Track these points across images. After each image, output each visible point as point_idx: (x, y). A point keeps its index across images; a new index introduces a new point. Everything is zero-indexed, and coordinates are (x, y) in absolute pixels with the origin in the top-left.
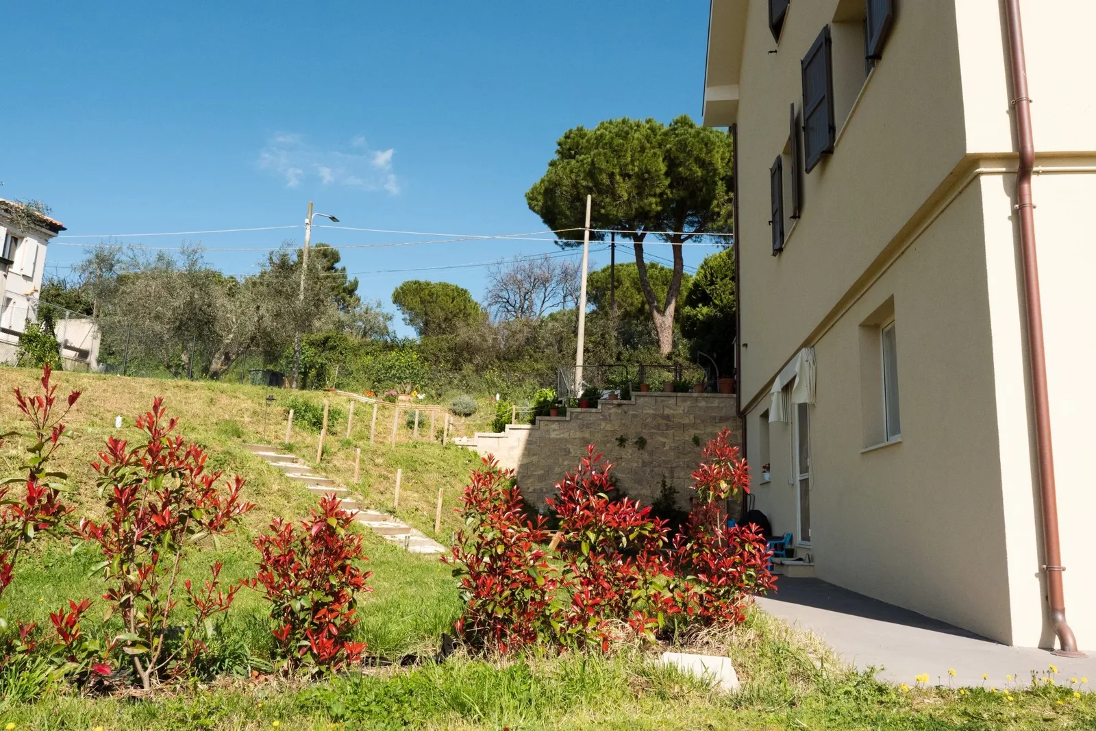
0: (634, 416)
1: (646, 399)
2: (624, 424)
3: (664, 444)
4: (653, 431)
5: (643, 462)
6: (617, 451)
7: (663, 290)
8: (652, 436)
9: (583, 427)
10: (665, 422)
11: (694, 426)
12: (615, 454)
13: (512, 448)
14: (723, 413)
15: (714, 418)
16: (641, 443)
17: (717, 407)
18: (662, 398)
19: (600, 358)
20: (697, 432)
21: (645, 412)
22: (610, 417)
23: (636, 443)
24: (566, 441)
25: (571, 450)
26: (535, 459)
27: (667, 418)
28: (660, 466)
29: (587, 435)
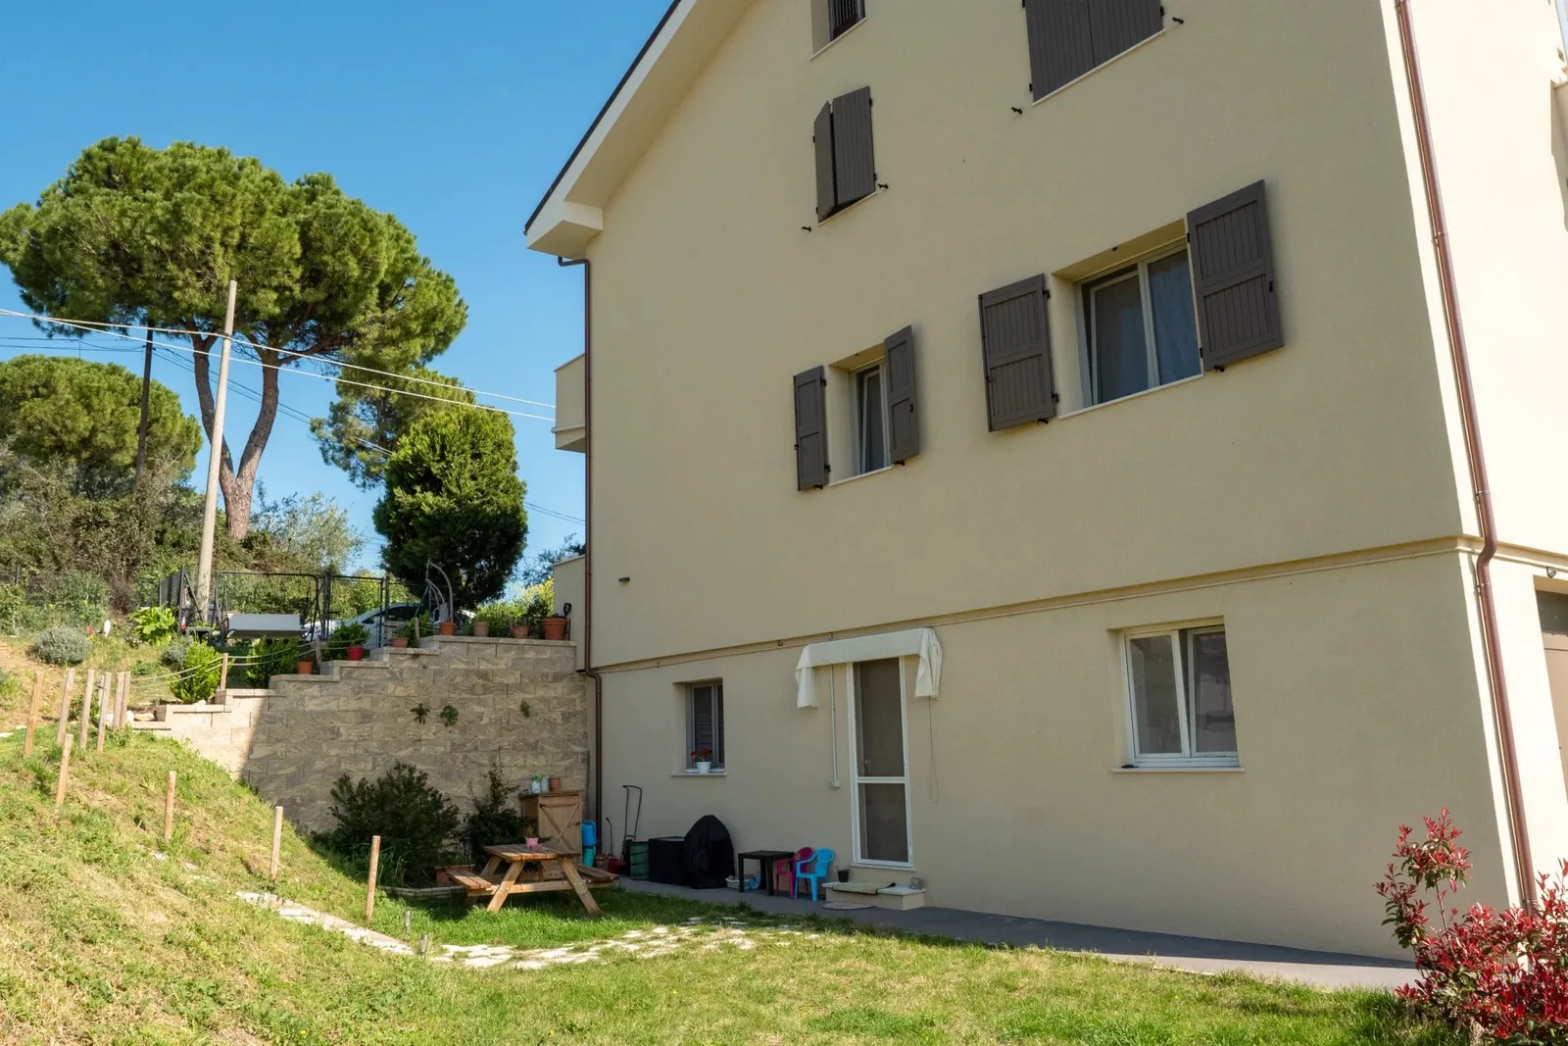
0: (437, 673)
1: (455, 647)
2: (423, 686)
3: (481, 716)
4: (464, 695)
5: (453, 745)
6: (413, 729)
7: (135, 414)
8: (463, 702)
9: (357, 693)
10: (481, 682)
11: (520, 687)
12: (410, 734)
13: (239, 730)
14: (557, 669)
15: (545, 676)
16: (449, 715)
17: (550, 659)
18: (476, 646)
19: (129, 538)
20: (526, 696)
21: (452, 666)
22: (401, 674)
23: (442, 715)
24: (333, 713)
25: (342, 730)
26: (279, 748)
27: (484, 675)
28: (476, 749)
29: (366, 704)
